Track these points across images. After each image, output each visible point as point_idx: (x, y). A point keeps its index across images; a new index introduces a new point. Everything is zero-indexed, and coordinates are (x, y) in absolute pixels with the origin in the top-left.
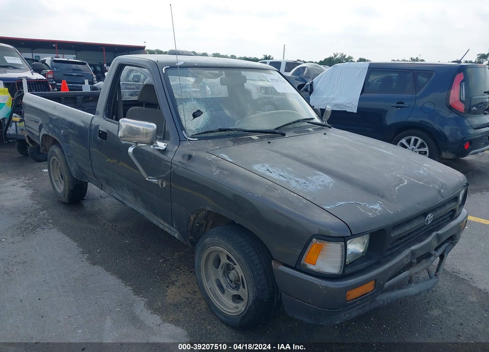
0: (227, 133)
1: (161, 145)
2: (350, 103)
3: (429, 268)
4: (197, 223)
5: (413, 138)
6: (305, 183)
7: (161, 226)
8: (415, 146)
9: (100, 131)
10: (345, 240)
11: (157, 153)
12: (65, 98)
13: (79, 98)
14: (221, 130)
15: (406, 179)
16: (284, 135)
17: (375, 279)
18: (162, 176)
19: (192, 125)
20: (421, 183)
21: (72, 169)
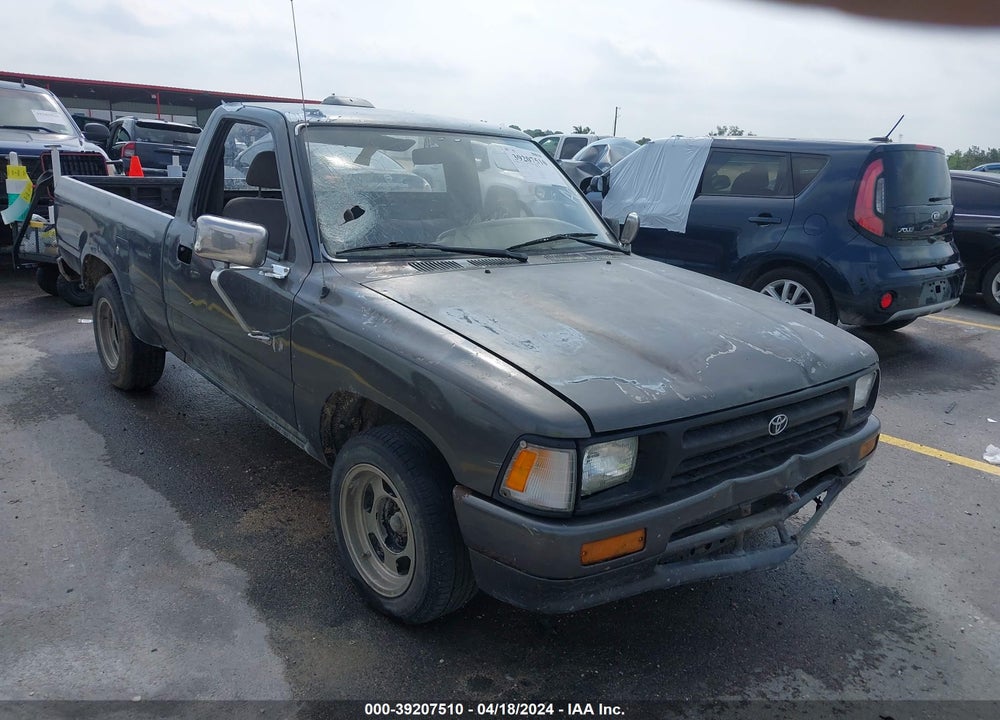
0: (410, 251)
1: (279, 271)
2: (674, 215)
3: (780, 523)
4: (342, 422)
5: (787, 284)
6: (529, 342)
7: (281, 431)
8: (791, 299)
9: (181, 246)
10: (577, 445)
11: (271, 286)
12: (139, 189)
13: (165, 189)
14: (394, 245)
15: (737, 344)
16: (523, 261)
17: (645, 529)
18: (278, 331)
19: (339, 234)
20: (767, 352)
21: (133, 323)
